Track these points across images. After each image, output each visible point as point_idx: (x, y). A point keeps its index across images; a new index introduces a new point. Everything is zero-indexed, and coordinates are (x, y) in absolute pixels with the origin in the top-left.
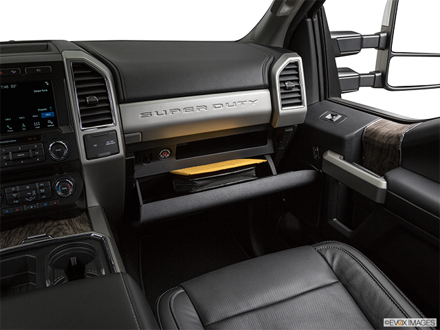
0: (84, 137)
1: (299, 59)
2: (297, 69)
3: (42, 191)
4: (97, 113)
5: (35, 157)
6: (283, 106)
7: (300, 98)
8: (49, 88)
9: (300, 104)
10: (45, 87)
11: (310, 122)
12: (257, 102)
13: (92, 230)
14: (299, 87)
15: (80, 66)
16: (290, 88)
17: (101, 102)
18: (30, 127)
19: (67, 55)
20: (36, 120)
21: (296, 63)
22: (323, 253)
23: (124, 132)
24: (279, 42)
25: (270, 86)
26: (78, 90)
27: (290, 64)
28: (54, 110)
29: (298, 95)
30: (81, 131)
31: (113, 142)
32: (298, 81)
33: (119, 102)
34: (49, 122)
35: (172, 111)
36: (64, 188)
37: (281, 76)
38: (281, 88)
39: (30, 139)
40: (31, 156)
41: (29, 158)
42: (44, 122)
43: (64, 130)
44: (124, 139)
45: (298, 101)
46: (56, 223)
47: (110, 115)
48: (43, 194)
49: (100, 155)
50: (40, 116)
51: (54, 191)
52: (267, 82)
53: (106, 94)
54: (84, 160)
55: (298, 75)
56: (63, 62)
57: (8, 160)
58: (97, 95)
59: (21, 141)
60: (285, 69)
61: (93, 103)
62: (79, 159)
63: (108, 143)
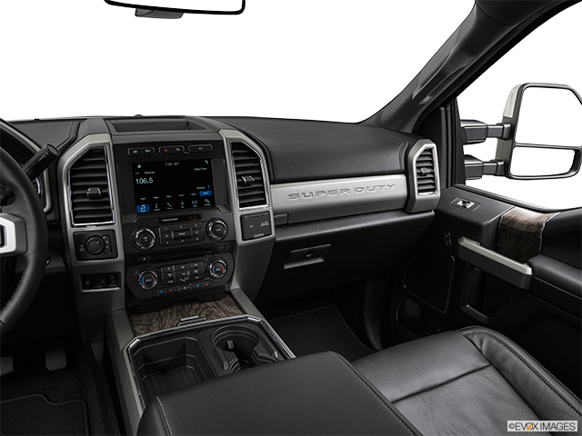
0: (242, 217)
1: (434, 145)
2: (431, 156)
3: (196, 271)
4: (252, 193)
5: (196, 236)
6: (419, 191)
7: (434, 184)
8: (208, 166)
9: (434, 190)
10: (205, 165)
11: (442, 208)
12: (393, 186)
13: (245, 313)
14: (433, 173)
15: (237, 146)
16: (425, 174)
17: (256, 182)
18: (189, 206)
19: (229, 134)
20: (194, 198)
21: (430, 150)
22: (470, 337)
23: (273, 214)
24: (409, 129)
25: (406, 171)
26: (237, 169)
27: (425, 150)
28: (211, 189)
29: (431, 181)
30: (239, 212)
31: (266, 223)
32: (432, 167)
33: (272, 182)
34: (206, 200)
35: (318, 193)
37: (417, 162)
38: (418, 174)
39: (190, 218)
40: (192, 234)
41: (189, 237)
42: (201, 200)
44: (276, 219)
45: (432, 187)
46: (203, 306)
47: (264, 195)
48: (196, 275)
49: (255, 236)
50: (198, 194)
51: (207, 272)
52: (403, 168)
53: (261, 175)
54: (240, 241)
55: (432, 162)
56: (222, 141)
57: (169, 239)
58: (252, 175)
59: (182, 219)
60: (421, 156)
61: (249, 183)
62: (234, 242)
63: (262, 225)
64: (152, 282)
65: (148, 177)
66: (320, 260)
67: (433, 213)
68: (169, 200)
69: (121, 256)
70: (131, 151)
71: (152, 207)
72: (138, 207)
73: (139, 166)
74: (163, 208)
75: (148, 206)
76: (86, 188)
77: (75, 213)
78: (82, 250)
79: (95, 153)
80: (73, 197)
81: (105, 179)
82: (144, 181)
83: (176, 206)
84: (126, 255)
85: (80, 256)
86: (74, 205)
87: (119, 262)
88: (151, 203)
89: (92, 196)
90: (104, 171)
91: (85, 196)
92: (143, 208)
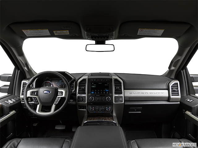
0: (115, 97)
2: (177, 85)
4: (119, 91)
5: (103, 100)
6: (172, 95)
7: (178, 94)
8: (108, 84)
13: (113, 120)
14: (178, 90)
15: (116, 80)
16: (175, 90)
17: (120, 89)
18: (103, 93)
19: (114, 77)
20: (104, 91)
21: (177, 83)
23: (124, 97)
26: (115, 85)
27: (175, 83)
28: (109, 90)
30: (114, 95)
31: (121, 99)
32: (178, 88)
33: (124, 89)
35: (138, 93)
36: (108, 109)
37: (171, 86)
38: (172, 90)
39: (103, 96)
42: (106, 92)
43: (110, 94)
44: (124, 99)
47: (122, 92)
48: (103, 109)
49: (118, 102)
51: (106, 109)
52: (167, 88)
53: (121, 87)
54: (114, 102)
57: (97, 100)
58: (119, 87)
59: (101, 96)
60: (173, 85)
61: (118, 89)
62: (113, 102)
63: (120, 99)
64: (92, 109)
65: (94, 86)
66: (140, 112)
67: (179, 103)
68: (98, 91)
69: (86, 102)
70: (91, 80)
71: (95, 92)
73: (93, 83)
74: (97, 93)
76: (81, 87)
77: (79, 92)
78: (79, 100)
79: (84, 80)
80: (79, 89)
81: (85, 85)
83: (100, 93)
84: (87, 102)
85: (78, 101)
86: (79, 90)
87: (86, 104)
88: (94, 92)
89: (82, 89)
90: (85, 84)
91: (81, 89)
92: (93, 93)
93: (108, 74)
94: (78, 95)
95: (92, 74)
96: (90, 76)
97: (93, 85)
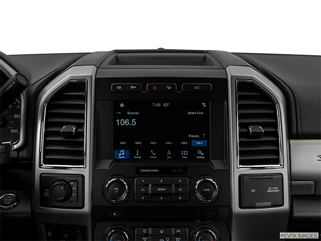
0: (241, 177)
4: (260, 148)
5: (178, 194)
8: (205, 110)
10: (201, 109)
15: (246, 87)
17: (267, 134)
18: (177, 156)
19: (235, 71)
20: (184, 148)
23: (291, 178)
26: (241, 116)
28: (207, 138)
30: (238, 170)
31: (276, 190)
33: (291, 136)
34: (200, 152)
39: (175, 171)
40: (173, 191)
41: (170, 194)
42: (193, 151)
43: (217, 165)
44: (291, 187)
47: (277, 152)
49: (258, 204)
50: (190, 143)
53: (275, 125)
54: (236, 208)
57: (146, 194)
58: (263, 125)
59: (164, 172)
61: (257, 135)
62: (229, 206)
63: (270, 190)
65: (130, 118)
68: (153, 147)
69: (87, 208)
70: (115, 87)
71: (132, 154)
72: (116, 152)
73: (122, 105)
74: (145, 155)
75: (128, 152)
76: (61, 125)
77: (46, 152)
78: (47, 194)
79: (77, 86)
80: (47, 134)
81: (82, 116)
82: (126, 122)
83: (161, 156)
84: (94, 207)
85: (45, 202)
86: (47, 143)
87: (84, 216)
88: (131, 149)
89: (65, 134)
90: (82, 107)
91: (58, 134)
92: (122, 154)
93: (201, 58)
94: (42, 169)
95: (120, 57)
96: (105, 64)
97: (125, 117)
